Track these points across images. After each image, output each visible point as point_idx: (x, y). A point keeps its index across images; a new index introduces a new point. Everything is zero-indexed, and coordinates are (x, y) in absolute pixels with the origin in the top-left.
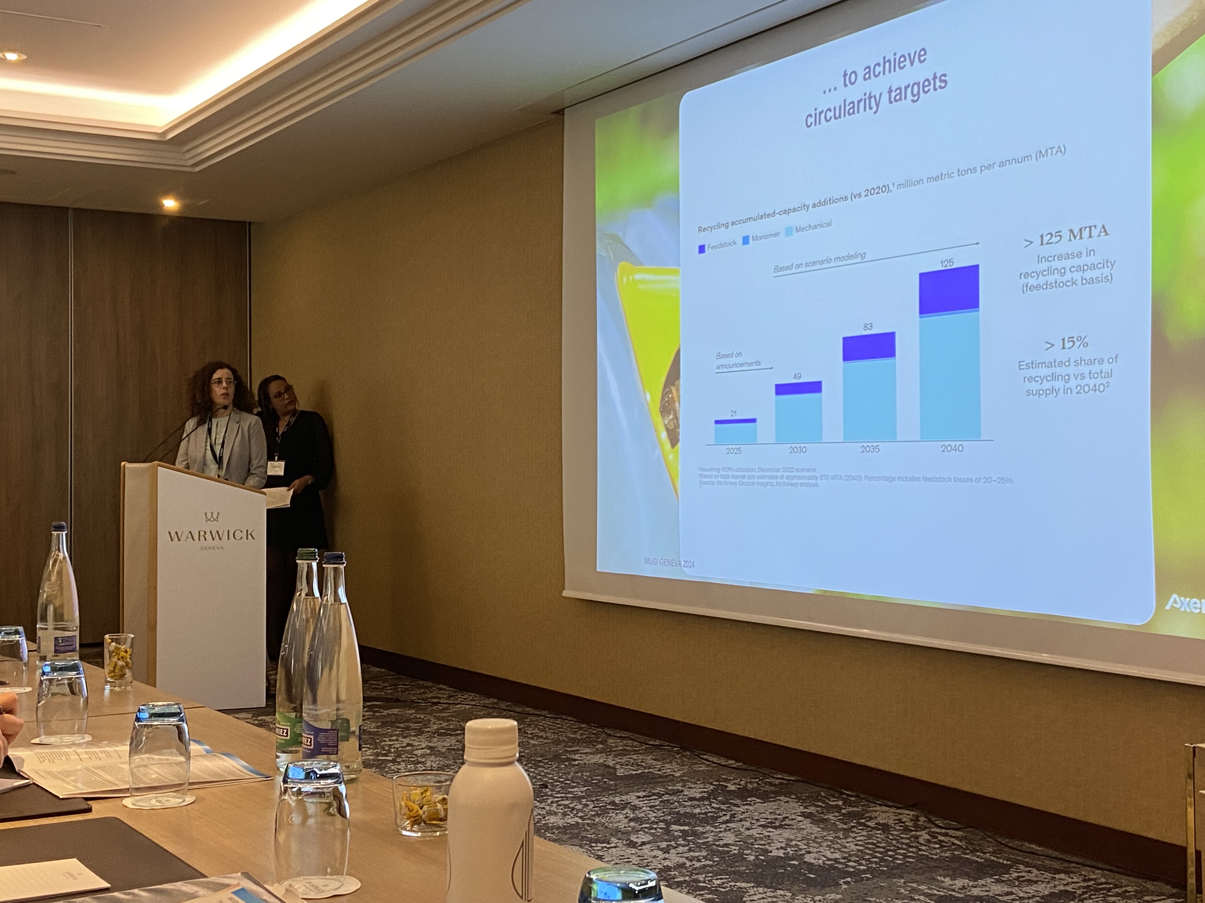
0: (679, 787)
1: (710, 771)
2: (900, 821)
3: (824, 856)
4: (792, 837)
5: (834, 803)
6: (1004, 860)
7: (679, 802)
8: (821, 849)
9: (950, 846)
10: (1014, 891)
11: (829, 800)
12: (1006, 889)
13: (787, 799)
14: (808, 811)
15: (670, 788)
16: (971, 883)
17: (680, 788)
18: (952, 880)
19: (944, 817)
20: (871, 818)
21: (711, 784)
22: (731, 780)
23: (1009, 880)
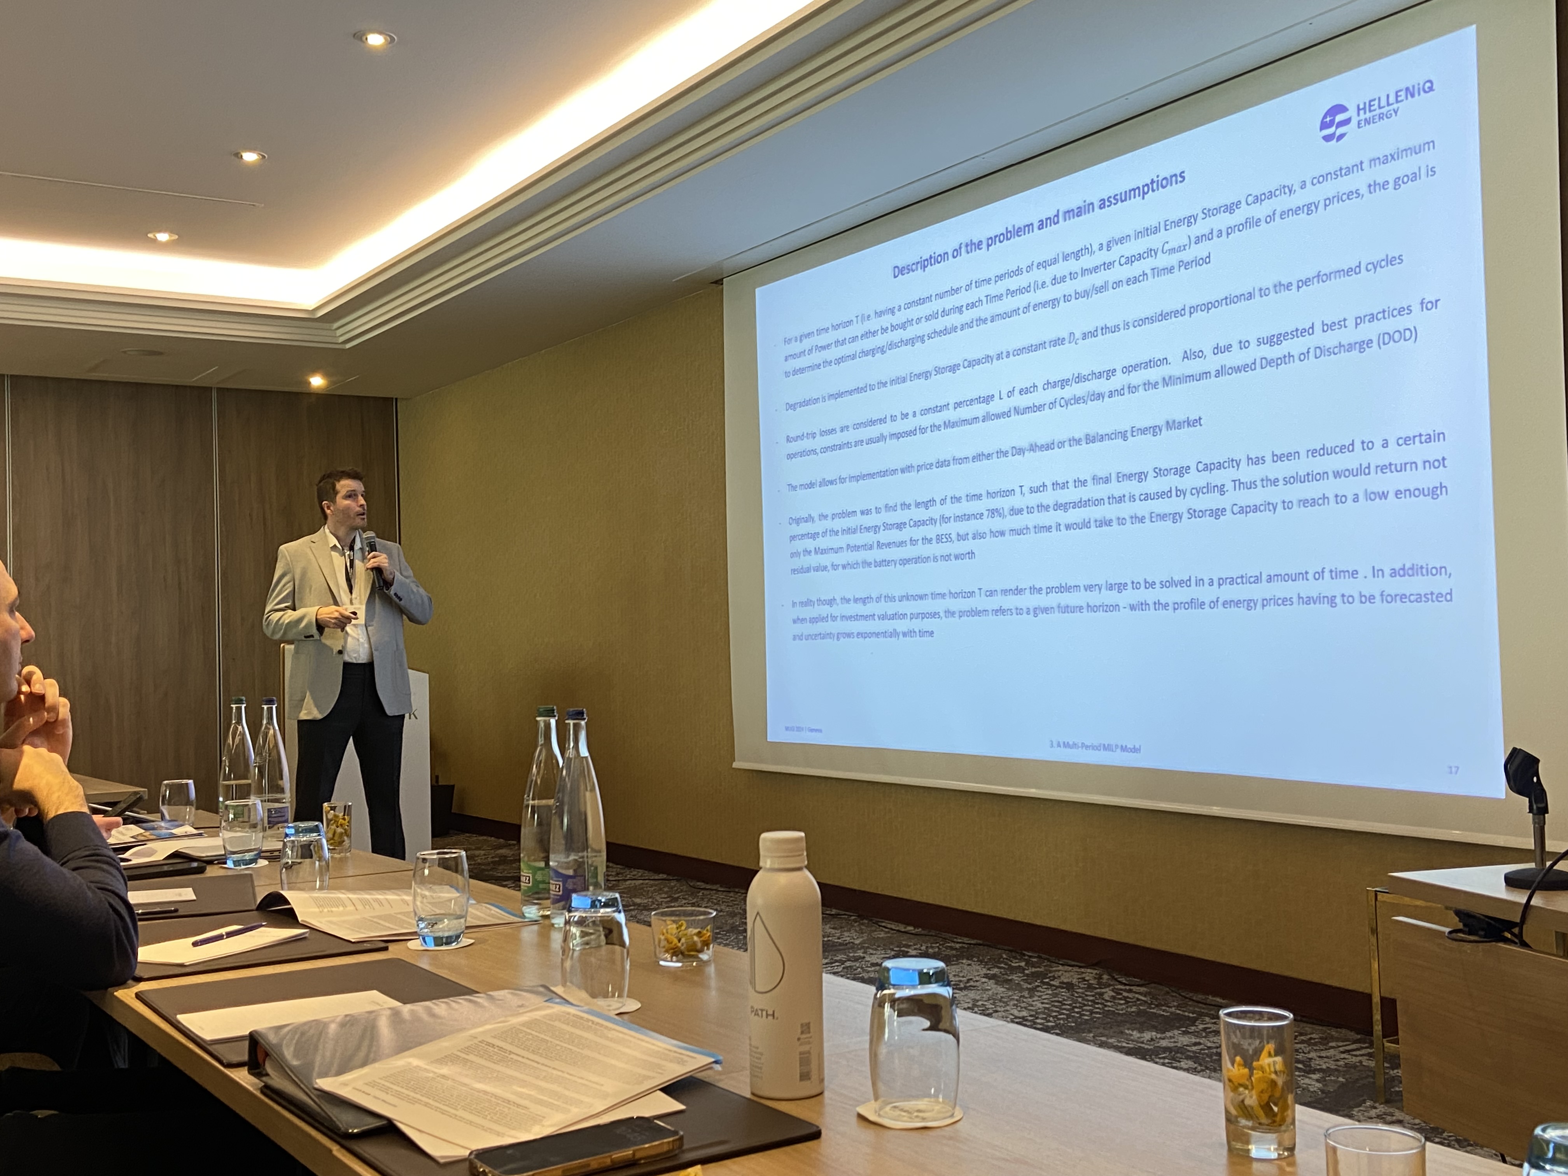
0: (860, 953)
1: (890, 937)
2: (1084, 979)
3: (1012, 1014)
4: (978, 998)
5: (1017, 964)
6: (1189, 1013)
7: (862, 968)
8: (1008, 1008)
9: (1135, 1002)
10: (1202, 1041)
11: (1011, 961)
12: (1194, 1040)
13: (970, 962)
14: (991, 972)
15: (851, 955)
16: (1159, 1036)
17: (862, 955)
18: (1140, 1032)
19: (1127, 975)
20: (1054, 978)
21: (892, 950)
22: (911, 945)
23: (1196, 1032)
